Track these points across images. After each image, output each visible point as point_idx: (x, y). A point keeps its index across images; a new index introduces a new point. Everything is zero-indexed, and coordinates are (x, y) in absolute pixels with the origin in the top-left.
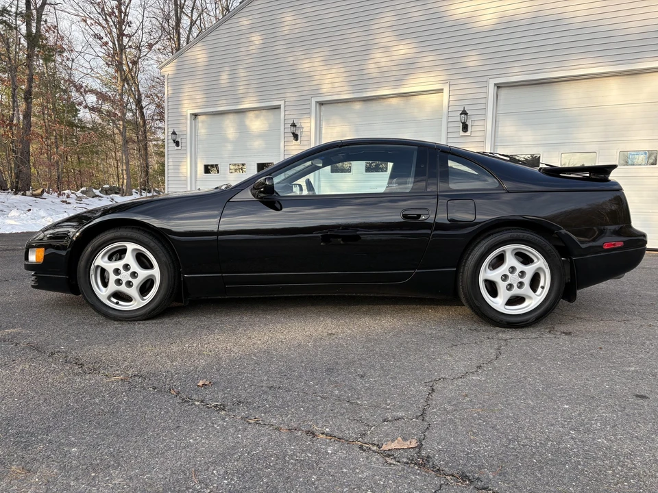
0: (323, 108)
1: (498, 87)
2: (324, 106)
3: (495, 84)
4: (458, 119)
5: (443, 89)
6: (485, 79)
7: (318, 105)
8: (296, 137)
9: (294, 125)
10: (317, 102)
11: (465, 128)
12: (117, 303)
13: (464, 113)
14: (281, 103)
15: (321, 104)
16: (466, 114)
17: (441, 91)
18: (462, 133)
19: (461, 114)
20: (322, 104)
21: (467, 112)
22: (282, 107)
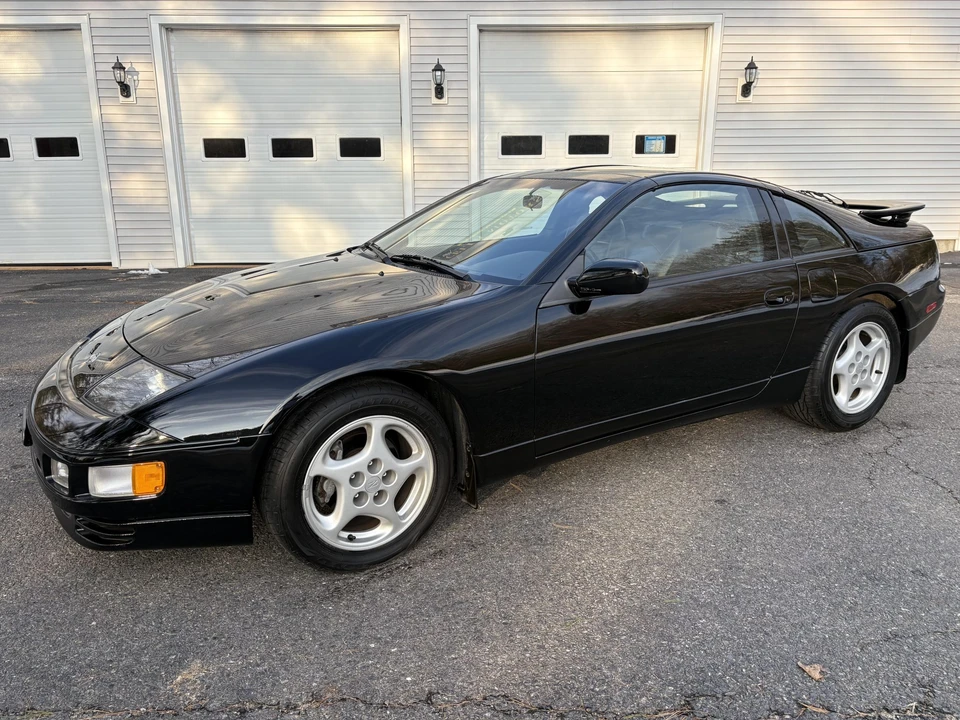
0: (173, 37)
1: (481, 31)
2: (175, 33)
3: (478, 26)
4: (430, 76)
5: (399, 26)
6: (463, 16)
7: (163, 31)
8: (125, 89)
9: (119, 66)
10: (161, 25)
11: (440, 92)
12: (351, 539)
13: (438, 68)
14: (83, 20)
15: (169, 29)
16: (442, 70)
17: (396, 28)
18: (435, 101)
19: (435, 70)
20: (172, 30)
21: (444, 67)
22: (85, 28)
